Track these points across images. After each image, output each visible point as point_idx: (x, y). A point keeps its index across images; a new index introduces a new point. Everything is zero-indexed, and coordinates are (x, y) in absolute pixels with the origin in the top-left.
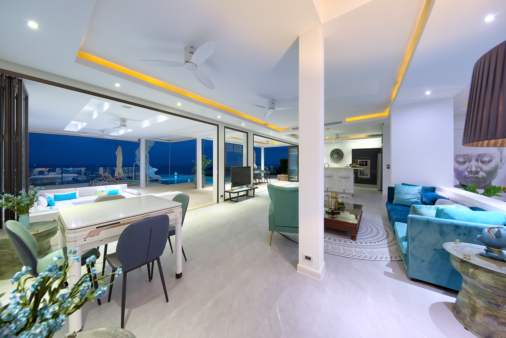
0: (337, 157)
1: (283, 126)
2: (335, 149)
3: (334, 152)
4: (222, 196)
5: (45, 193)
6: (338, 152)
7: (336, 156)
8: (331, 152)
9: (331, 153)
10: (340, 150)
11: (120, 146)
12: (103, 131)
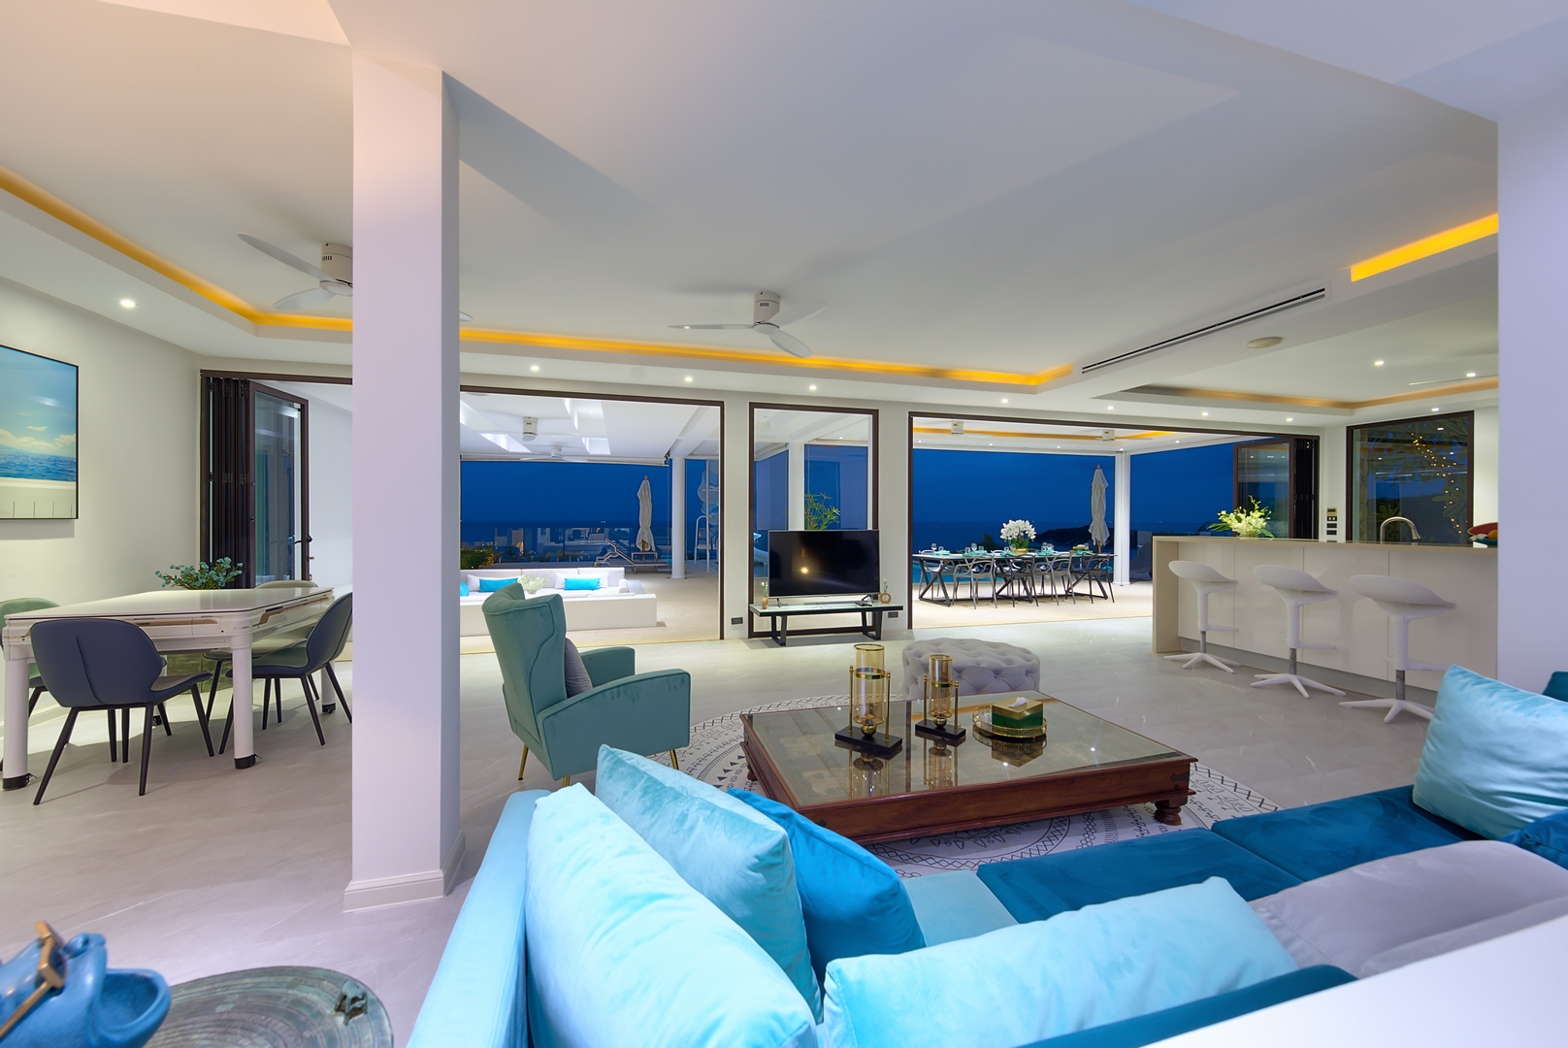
1: (1046, 366)
4: (736, 621)
5: (469, 576)
11: (646, 477)
12: (558, 447)
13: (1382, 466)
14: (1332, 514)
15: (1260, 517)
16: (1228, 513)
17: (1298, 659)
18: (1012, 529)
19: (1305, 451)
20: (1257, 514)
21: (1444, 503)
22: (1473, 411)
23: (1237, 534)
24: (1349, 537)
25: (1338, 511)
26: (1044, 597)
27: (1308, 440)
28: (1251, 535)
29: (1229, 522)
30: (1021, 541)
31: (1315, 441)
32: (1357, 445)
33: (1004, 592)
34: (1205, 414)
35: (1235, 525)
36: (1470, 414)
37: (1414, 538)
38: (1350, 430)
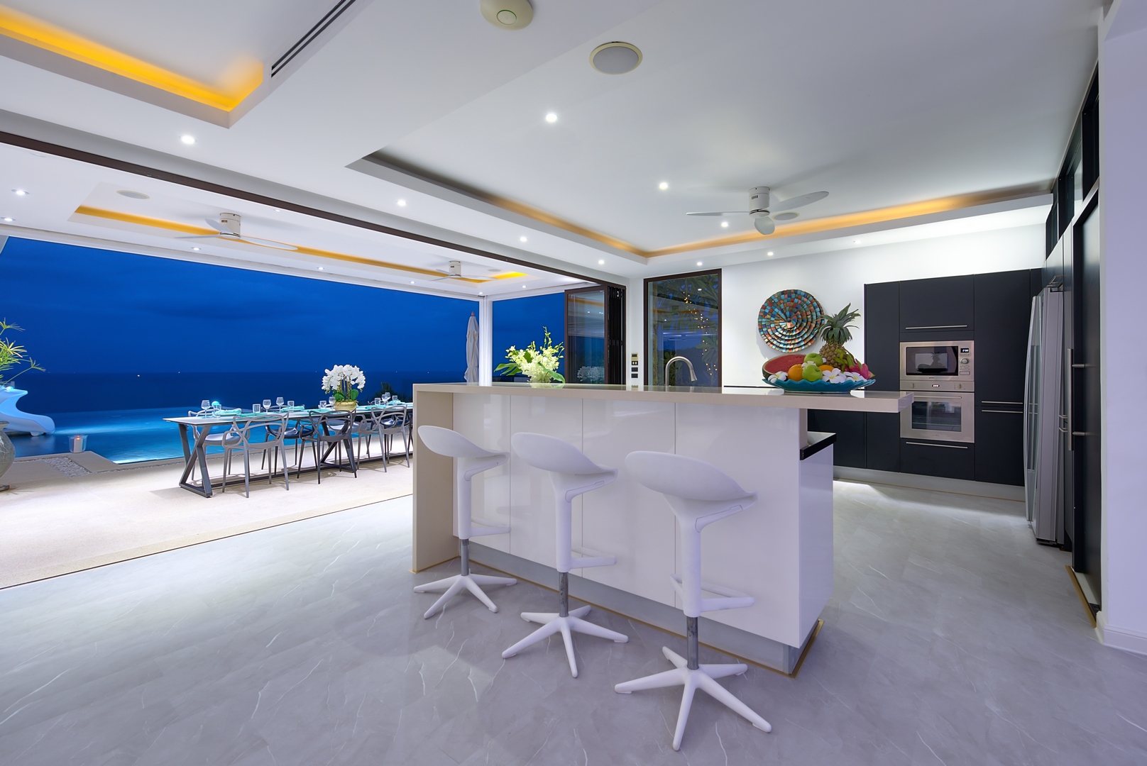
0: (790, 331)
2: (783, 293)
3: (777, 305)
6: (796, 306)
7: (789, 326)
8: (764, 307)
9: (763, 315)
10: (807, 295)
13: (667, 328)
14: (635, 359)
15: (554, 355)
16: (518, 349)
17: (570, 593)
18: (333, 377)
19: (615, 296)
20: (549, 351)
21: (701, 350)
22: (721, 269)
23: (525, 378)
24: (646, 382)
25: (638, 356)
26: (371, 462)
27: (618, 290)
28: (543, 379)
29: (518, 362)
30: (346, 390)
31: (622, 290)
32: (651, 298)
33: (331, 458)
34: (523, 239)
35: (526, 367)
36: (719, 271)
37: (692, 380)
38: (646, 281)
